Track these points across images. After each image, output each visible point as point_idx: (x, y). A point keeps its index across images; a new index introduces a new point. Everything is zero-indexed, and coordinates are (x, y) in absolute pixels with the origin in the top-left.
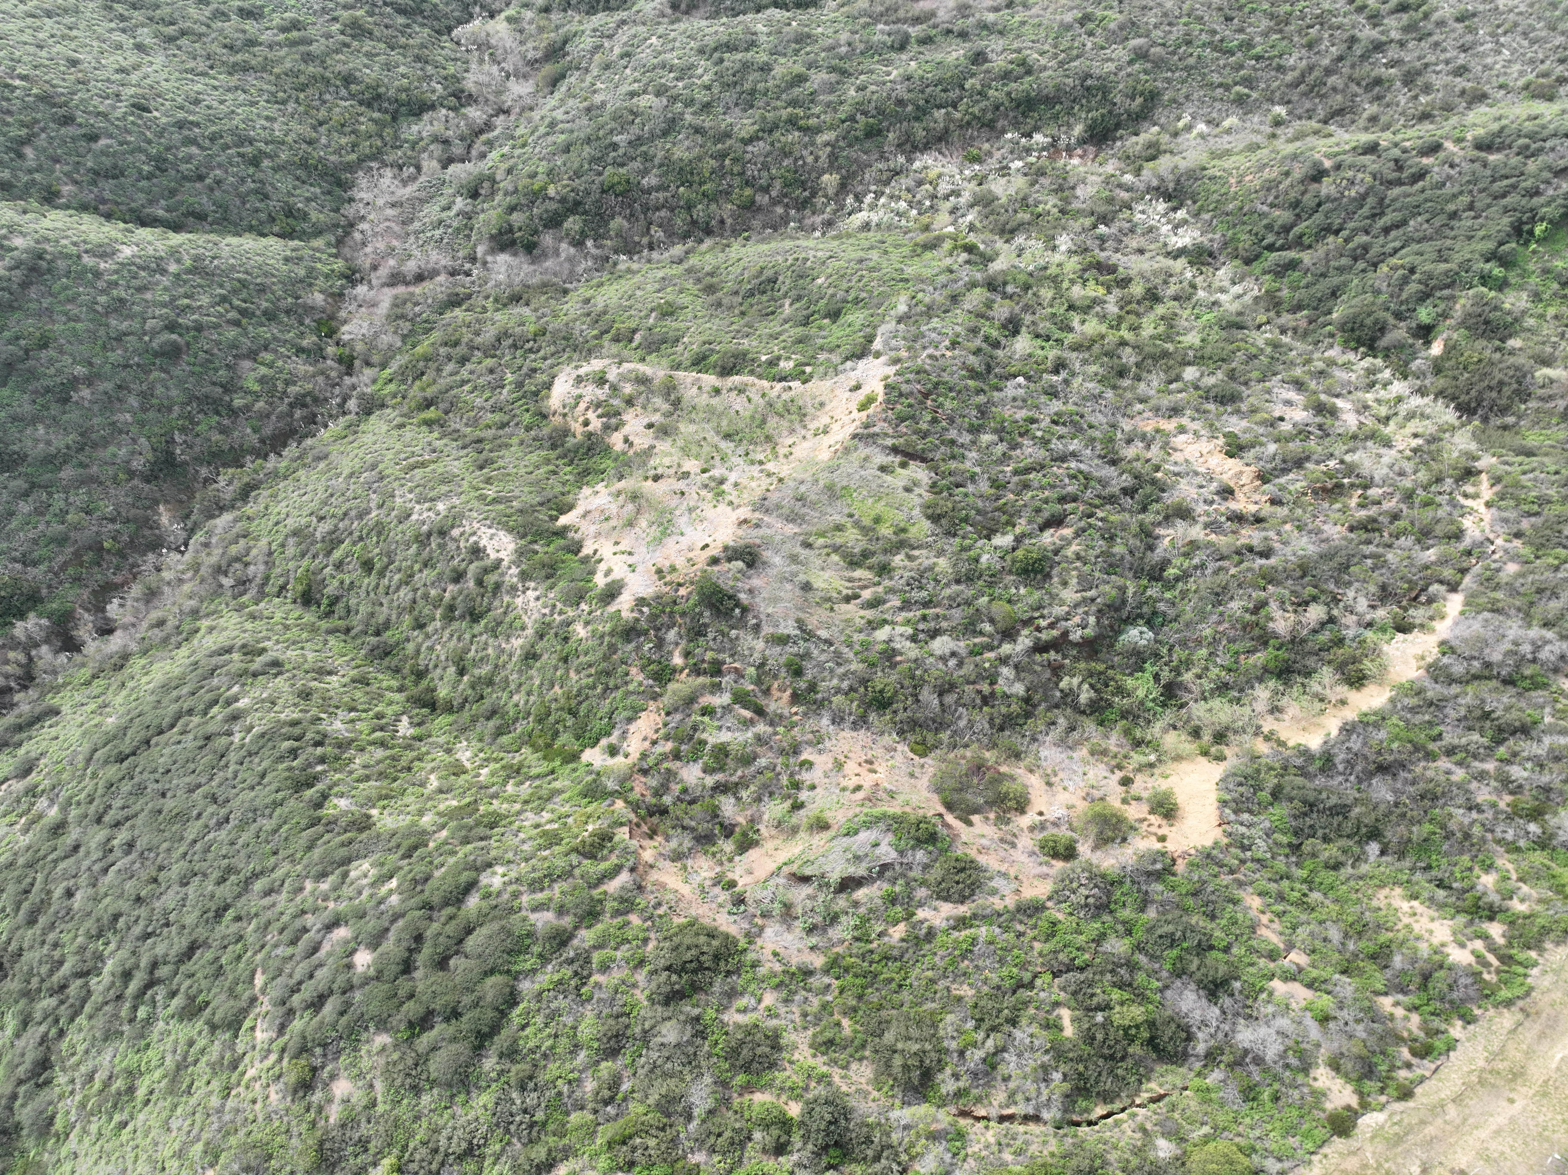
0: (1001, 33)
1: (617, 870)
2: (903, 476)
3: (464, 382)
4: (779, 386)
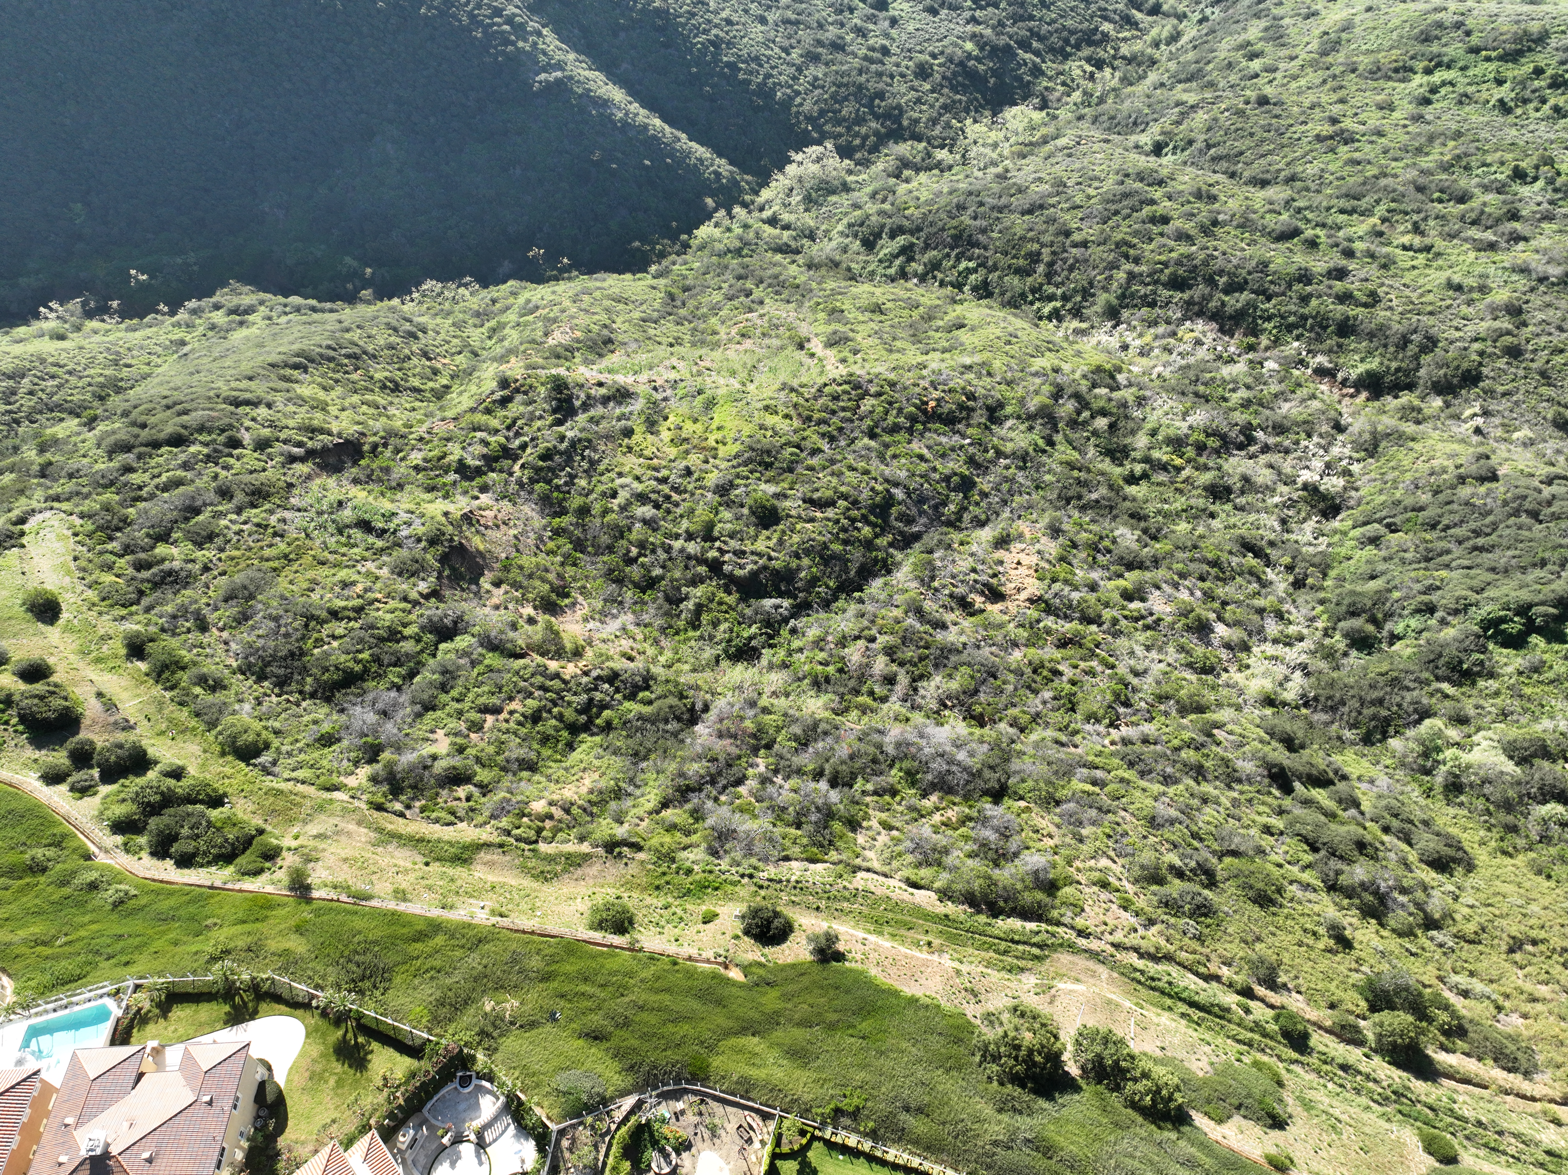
2: (775, 420)
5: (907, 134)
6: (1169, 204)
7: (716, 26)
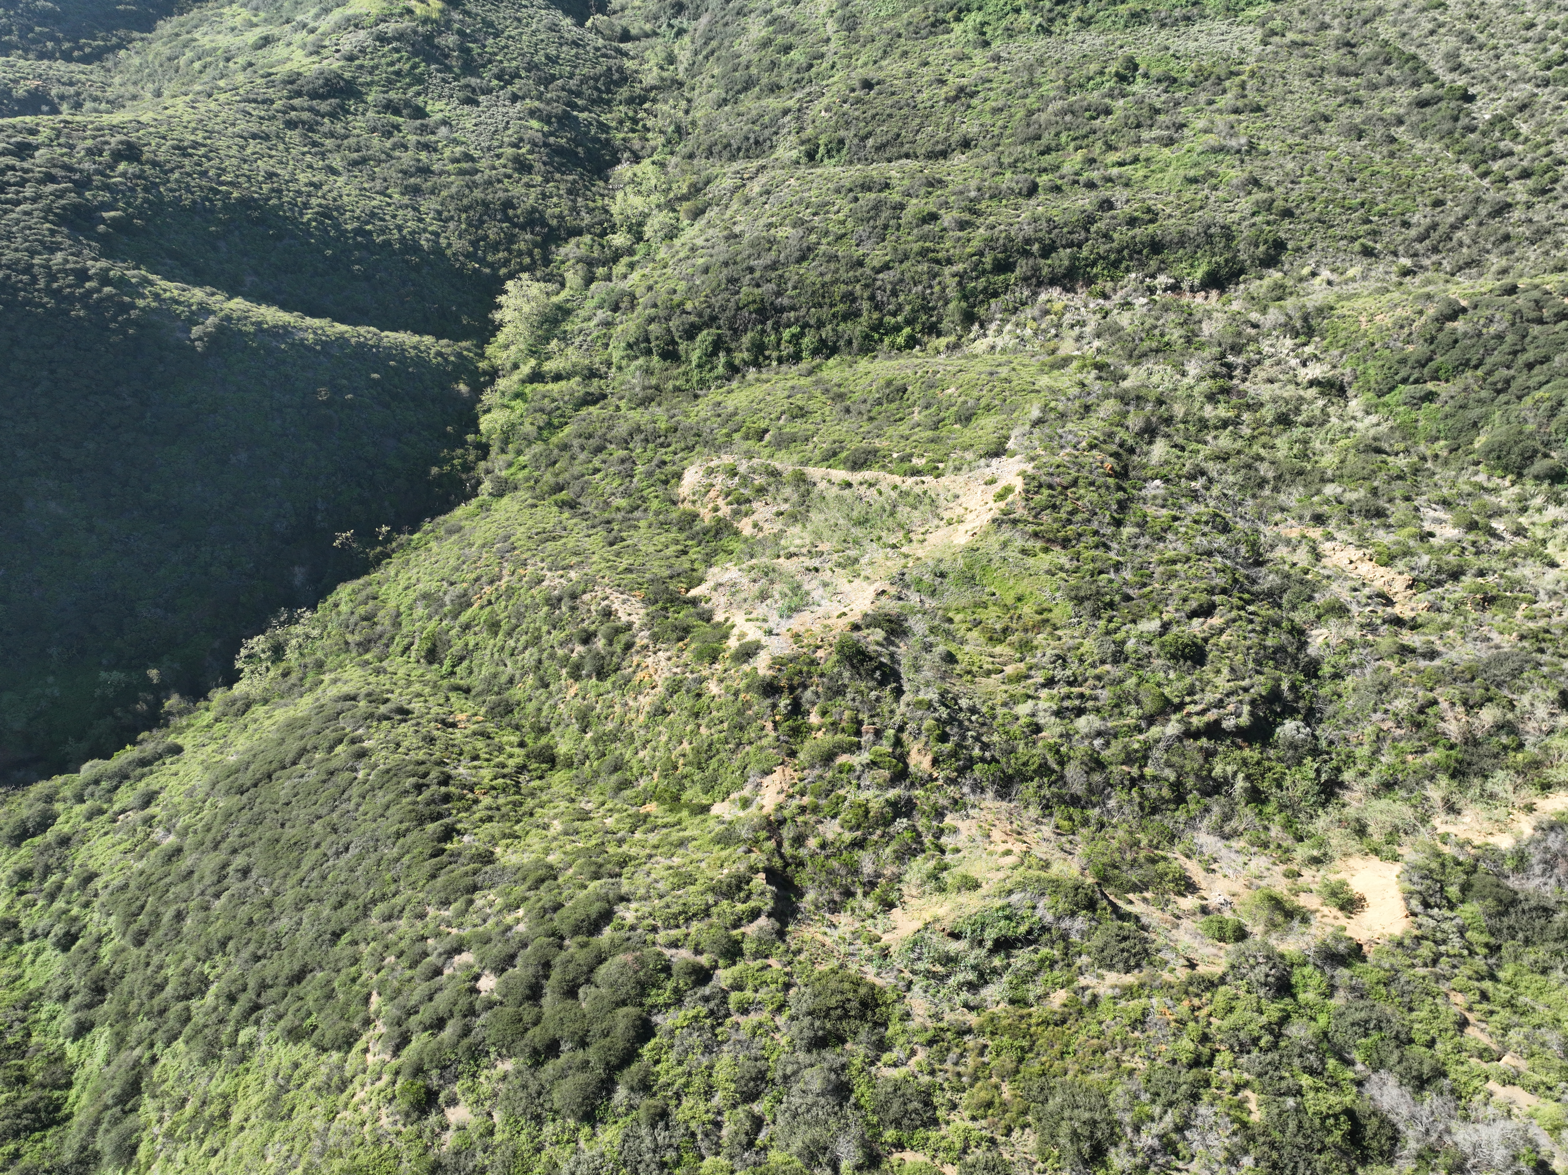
0: (1127, 185)
1: (755, 914)
2: (1044, 561)
3: (597, 471)
4: (910, 481)
5: (563, 234)
6: (914, 201)
7: (309, 195)
